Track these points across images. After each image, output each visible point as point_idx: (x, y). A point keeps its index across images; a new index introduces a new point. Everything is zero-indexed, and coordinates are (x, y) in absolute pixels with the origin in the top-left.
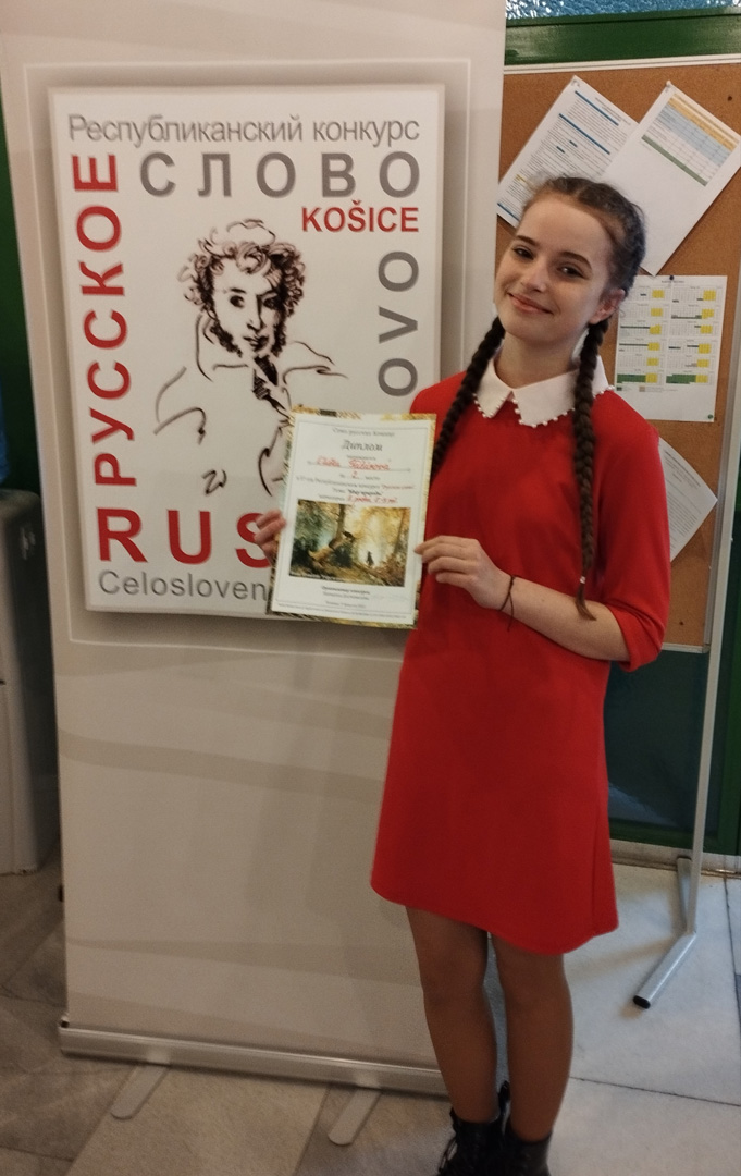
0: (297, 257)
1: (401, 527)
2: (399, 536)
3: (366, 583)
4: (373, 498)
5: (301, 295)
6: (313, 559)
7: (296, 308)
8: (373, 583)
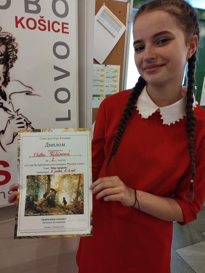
0: (14, 40)
1: (79, 184)
2: (78, 188)
3: (63, 214)
4: (63, 170)
5: (16, 58)
6: (36, 205)
7: (14, 64)
8: (67, 213)
